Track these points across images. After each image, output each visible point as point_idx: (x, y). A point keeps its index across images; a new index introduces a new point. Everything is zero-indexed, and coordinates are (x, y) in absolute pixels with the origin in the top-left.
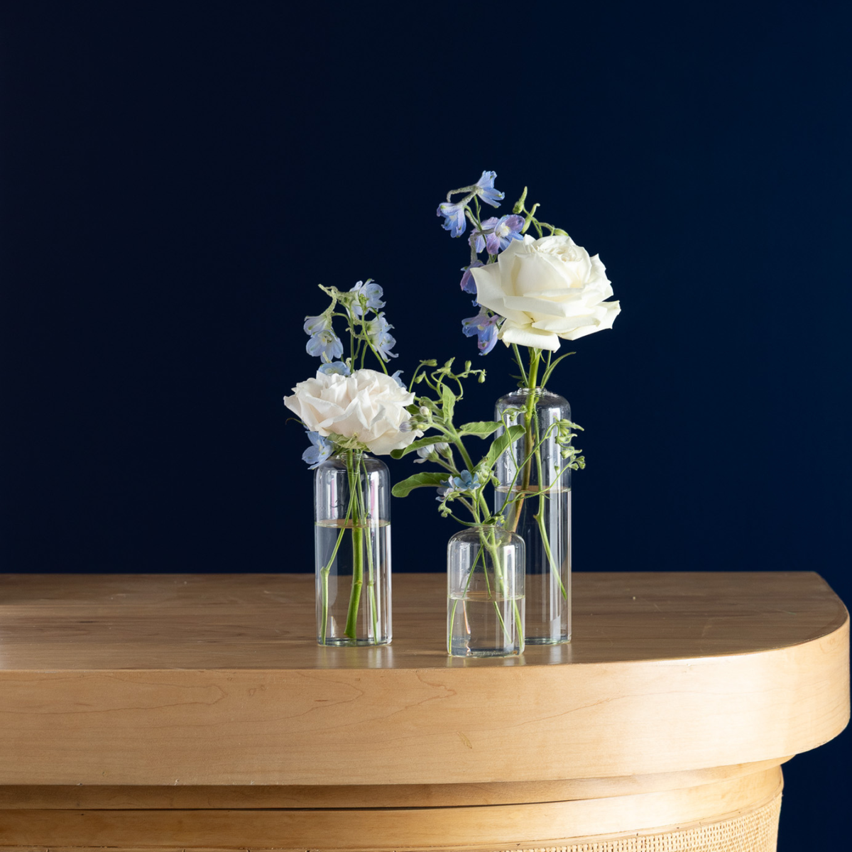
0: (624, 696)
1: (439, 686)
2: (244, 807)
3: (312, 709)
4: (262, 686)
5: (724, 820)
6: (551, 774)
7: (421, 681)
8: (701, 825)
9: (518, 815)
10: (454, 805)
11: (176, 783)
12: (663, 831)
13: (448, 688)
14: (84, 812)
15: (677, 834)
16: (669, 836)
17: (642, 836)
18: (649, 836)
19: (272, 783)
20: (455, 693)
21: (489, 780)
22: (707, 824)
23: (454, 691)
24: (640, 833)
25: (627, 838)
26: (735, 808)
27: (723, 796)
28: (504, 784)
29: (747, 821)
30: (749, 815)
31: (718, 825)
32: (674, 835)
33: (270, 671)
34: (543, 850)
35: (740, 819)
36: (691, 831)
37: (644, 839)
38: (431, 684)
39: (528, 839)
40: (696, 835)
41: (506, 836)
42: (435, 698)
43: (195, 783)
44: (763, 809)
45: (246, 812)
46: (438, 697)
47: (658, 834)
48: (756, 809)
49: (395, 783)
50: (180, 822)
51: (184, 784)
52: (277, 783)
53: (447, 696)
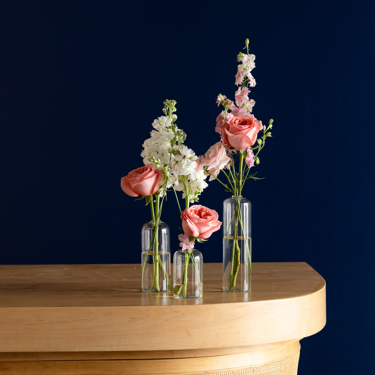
0: (247, 315)
1: (178, 312)
2: (102, 359)
3: (130, 322)
4: (110, 313)
5: (282, 361)
6: (220, 346)
7: (171, 310)
8: (274, 363)
9: (207, 361)
10: (183, 357)
11: (77, 351)
12: (260, 366)
13: (182, 313)
14: (39, 362)
15: (265, 367)
16: (262, 367)
17: (252, 368)
18: (255, 368)
19: (114, 350)
20: (184, 315)
21: (197, 348)
22: (276, 363)
23: (183, 314)
24: (251, 367)
25: (247, 369)
26: (286, 356)
27: (281, 352)
28: (202, 350)
29: (290, 361)
30: (290, 359)
31: (279, 363)
32: (264, 367)
33: (113, 307)
34: (216, 374)
35: (287, 360)
36: (270, 365)
37: (253, 369)
38: (175, 312)
39: (210, 370)
40: (272, 367)
41: (201, 369)
42: (176, 317)
43: (84, 351)
44: (295, 356)
45: (102, 361)
46: (178, 316)
47: (258, 367)
48: (293, 356)
49: (162, 349)
50: (77, 365)
51: (80, 351)
52: (116, 350)
53: (181, 316)
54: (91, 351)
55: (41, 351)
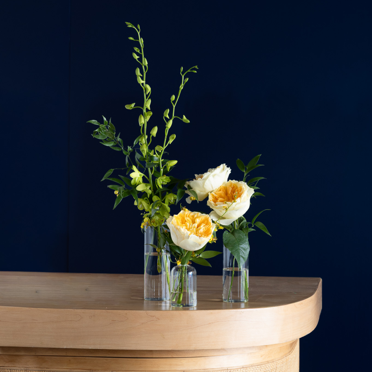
0: (218, 322)
1: (154, 317)
2: (90, 356)
3: (111, 324)
4: (94, 315)
5: (261, 365)
6: (192, 348)
7: (147, 315)
8: (252, 366)
9: (184, 361)
10: (161, 357)
11: (65, 347)
12: (237, 368)
13: (157, 317)
14: (38, 356)
15: (243, 369)
16: (240, 370)
17: (229, 370)
18: (232, 369)
19: (97, 348)
20: (159, 319)
22: (255, 366)
24: (228, 368)
25: (223, 370)
26: (267, 361)
27: (261, 356)
28: (178, 351)
29: (272, 365)
30: (273, 363)
31: (259, 366)
33: (97, 310)
35: (268, 364)
36: (248, 368)
38: (151, 316)
39: (187, 369)
41: (179, 368)
42: (152, 321)
43: (71, 348)
44: (279, 361)
45: (91, 358)
46: (153, 320)
47: (235, 369)
48: (276, 361)
49: (142, 349)
50: (70, 360)
51: (68, 348)
52: (99, 348)
53: (156, 320)
54: (77, 348)
55: (35, 347)
